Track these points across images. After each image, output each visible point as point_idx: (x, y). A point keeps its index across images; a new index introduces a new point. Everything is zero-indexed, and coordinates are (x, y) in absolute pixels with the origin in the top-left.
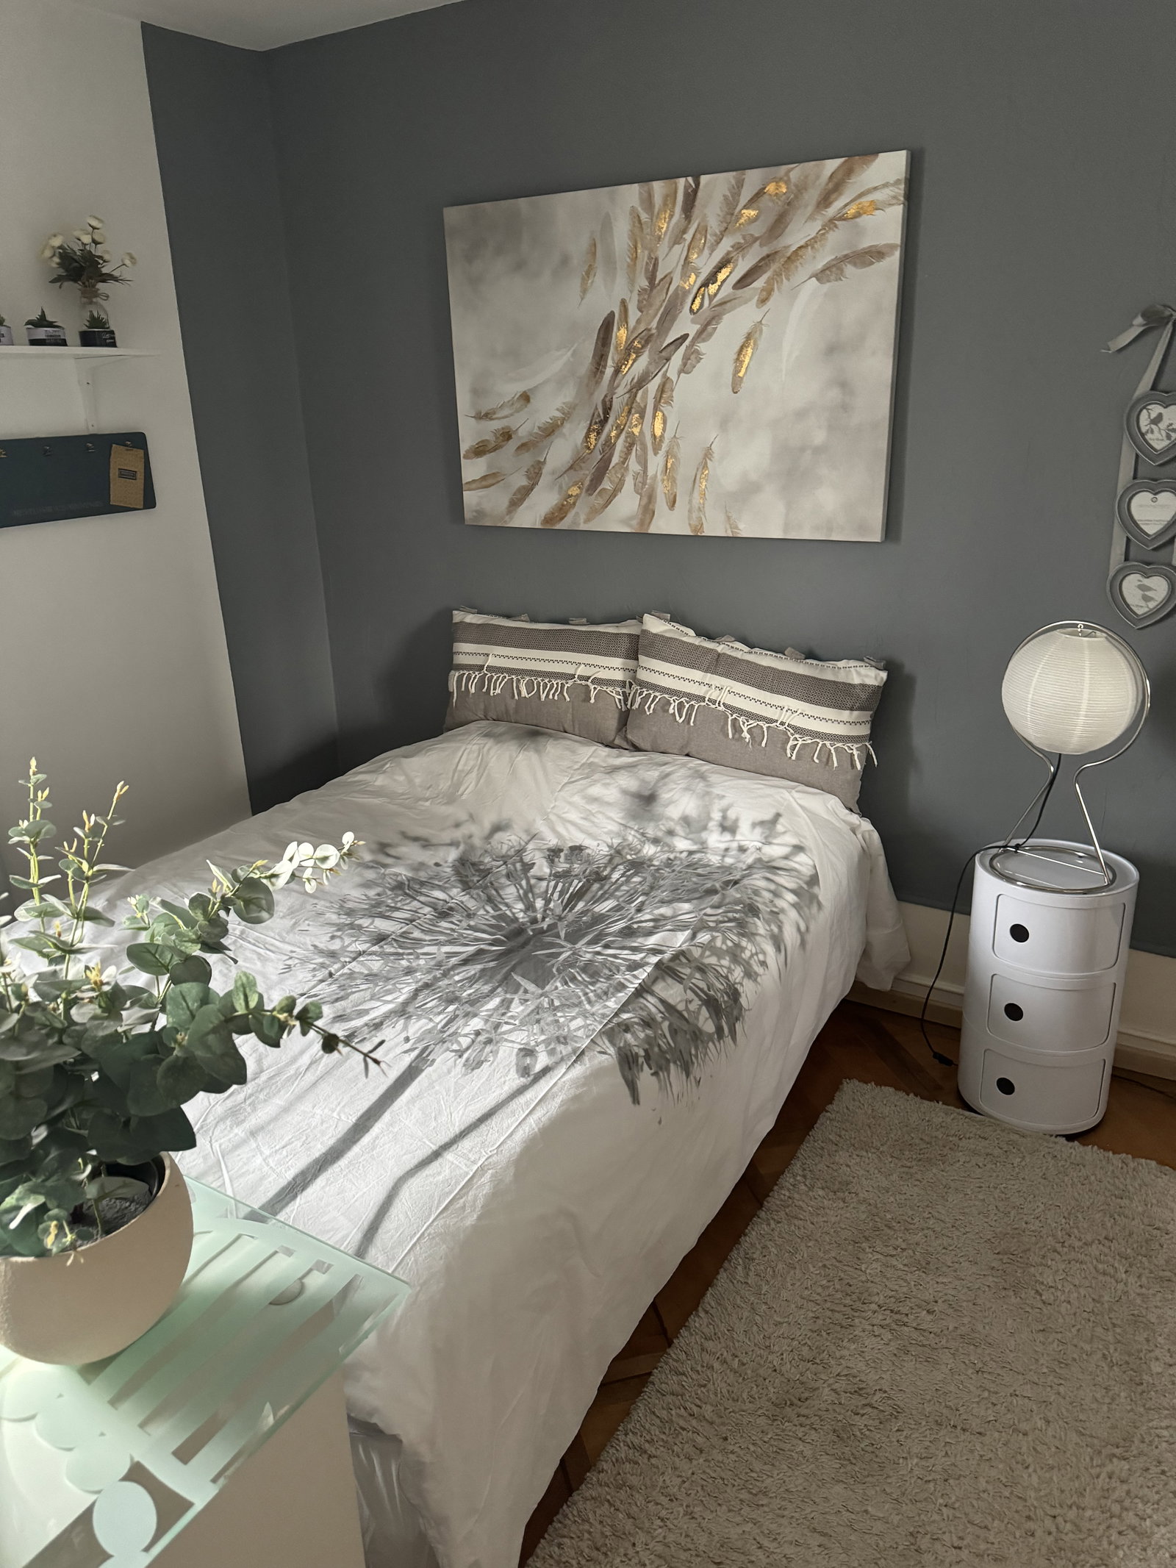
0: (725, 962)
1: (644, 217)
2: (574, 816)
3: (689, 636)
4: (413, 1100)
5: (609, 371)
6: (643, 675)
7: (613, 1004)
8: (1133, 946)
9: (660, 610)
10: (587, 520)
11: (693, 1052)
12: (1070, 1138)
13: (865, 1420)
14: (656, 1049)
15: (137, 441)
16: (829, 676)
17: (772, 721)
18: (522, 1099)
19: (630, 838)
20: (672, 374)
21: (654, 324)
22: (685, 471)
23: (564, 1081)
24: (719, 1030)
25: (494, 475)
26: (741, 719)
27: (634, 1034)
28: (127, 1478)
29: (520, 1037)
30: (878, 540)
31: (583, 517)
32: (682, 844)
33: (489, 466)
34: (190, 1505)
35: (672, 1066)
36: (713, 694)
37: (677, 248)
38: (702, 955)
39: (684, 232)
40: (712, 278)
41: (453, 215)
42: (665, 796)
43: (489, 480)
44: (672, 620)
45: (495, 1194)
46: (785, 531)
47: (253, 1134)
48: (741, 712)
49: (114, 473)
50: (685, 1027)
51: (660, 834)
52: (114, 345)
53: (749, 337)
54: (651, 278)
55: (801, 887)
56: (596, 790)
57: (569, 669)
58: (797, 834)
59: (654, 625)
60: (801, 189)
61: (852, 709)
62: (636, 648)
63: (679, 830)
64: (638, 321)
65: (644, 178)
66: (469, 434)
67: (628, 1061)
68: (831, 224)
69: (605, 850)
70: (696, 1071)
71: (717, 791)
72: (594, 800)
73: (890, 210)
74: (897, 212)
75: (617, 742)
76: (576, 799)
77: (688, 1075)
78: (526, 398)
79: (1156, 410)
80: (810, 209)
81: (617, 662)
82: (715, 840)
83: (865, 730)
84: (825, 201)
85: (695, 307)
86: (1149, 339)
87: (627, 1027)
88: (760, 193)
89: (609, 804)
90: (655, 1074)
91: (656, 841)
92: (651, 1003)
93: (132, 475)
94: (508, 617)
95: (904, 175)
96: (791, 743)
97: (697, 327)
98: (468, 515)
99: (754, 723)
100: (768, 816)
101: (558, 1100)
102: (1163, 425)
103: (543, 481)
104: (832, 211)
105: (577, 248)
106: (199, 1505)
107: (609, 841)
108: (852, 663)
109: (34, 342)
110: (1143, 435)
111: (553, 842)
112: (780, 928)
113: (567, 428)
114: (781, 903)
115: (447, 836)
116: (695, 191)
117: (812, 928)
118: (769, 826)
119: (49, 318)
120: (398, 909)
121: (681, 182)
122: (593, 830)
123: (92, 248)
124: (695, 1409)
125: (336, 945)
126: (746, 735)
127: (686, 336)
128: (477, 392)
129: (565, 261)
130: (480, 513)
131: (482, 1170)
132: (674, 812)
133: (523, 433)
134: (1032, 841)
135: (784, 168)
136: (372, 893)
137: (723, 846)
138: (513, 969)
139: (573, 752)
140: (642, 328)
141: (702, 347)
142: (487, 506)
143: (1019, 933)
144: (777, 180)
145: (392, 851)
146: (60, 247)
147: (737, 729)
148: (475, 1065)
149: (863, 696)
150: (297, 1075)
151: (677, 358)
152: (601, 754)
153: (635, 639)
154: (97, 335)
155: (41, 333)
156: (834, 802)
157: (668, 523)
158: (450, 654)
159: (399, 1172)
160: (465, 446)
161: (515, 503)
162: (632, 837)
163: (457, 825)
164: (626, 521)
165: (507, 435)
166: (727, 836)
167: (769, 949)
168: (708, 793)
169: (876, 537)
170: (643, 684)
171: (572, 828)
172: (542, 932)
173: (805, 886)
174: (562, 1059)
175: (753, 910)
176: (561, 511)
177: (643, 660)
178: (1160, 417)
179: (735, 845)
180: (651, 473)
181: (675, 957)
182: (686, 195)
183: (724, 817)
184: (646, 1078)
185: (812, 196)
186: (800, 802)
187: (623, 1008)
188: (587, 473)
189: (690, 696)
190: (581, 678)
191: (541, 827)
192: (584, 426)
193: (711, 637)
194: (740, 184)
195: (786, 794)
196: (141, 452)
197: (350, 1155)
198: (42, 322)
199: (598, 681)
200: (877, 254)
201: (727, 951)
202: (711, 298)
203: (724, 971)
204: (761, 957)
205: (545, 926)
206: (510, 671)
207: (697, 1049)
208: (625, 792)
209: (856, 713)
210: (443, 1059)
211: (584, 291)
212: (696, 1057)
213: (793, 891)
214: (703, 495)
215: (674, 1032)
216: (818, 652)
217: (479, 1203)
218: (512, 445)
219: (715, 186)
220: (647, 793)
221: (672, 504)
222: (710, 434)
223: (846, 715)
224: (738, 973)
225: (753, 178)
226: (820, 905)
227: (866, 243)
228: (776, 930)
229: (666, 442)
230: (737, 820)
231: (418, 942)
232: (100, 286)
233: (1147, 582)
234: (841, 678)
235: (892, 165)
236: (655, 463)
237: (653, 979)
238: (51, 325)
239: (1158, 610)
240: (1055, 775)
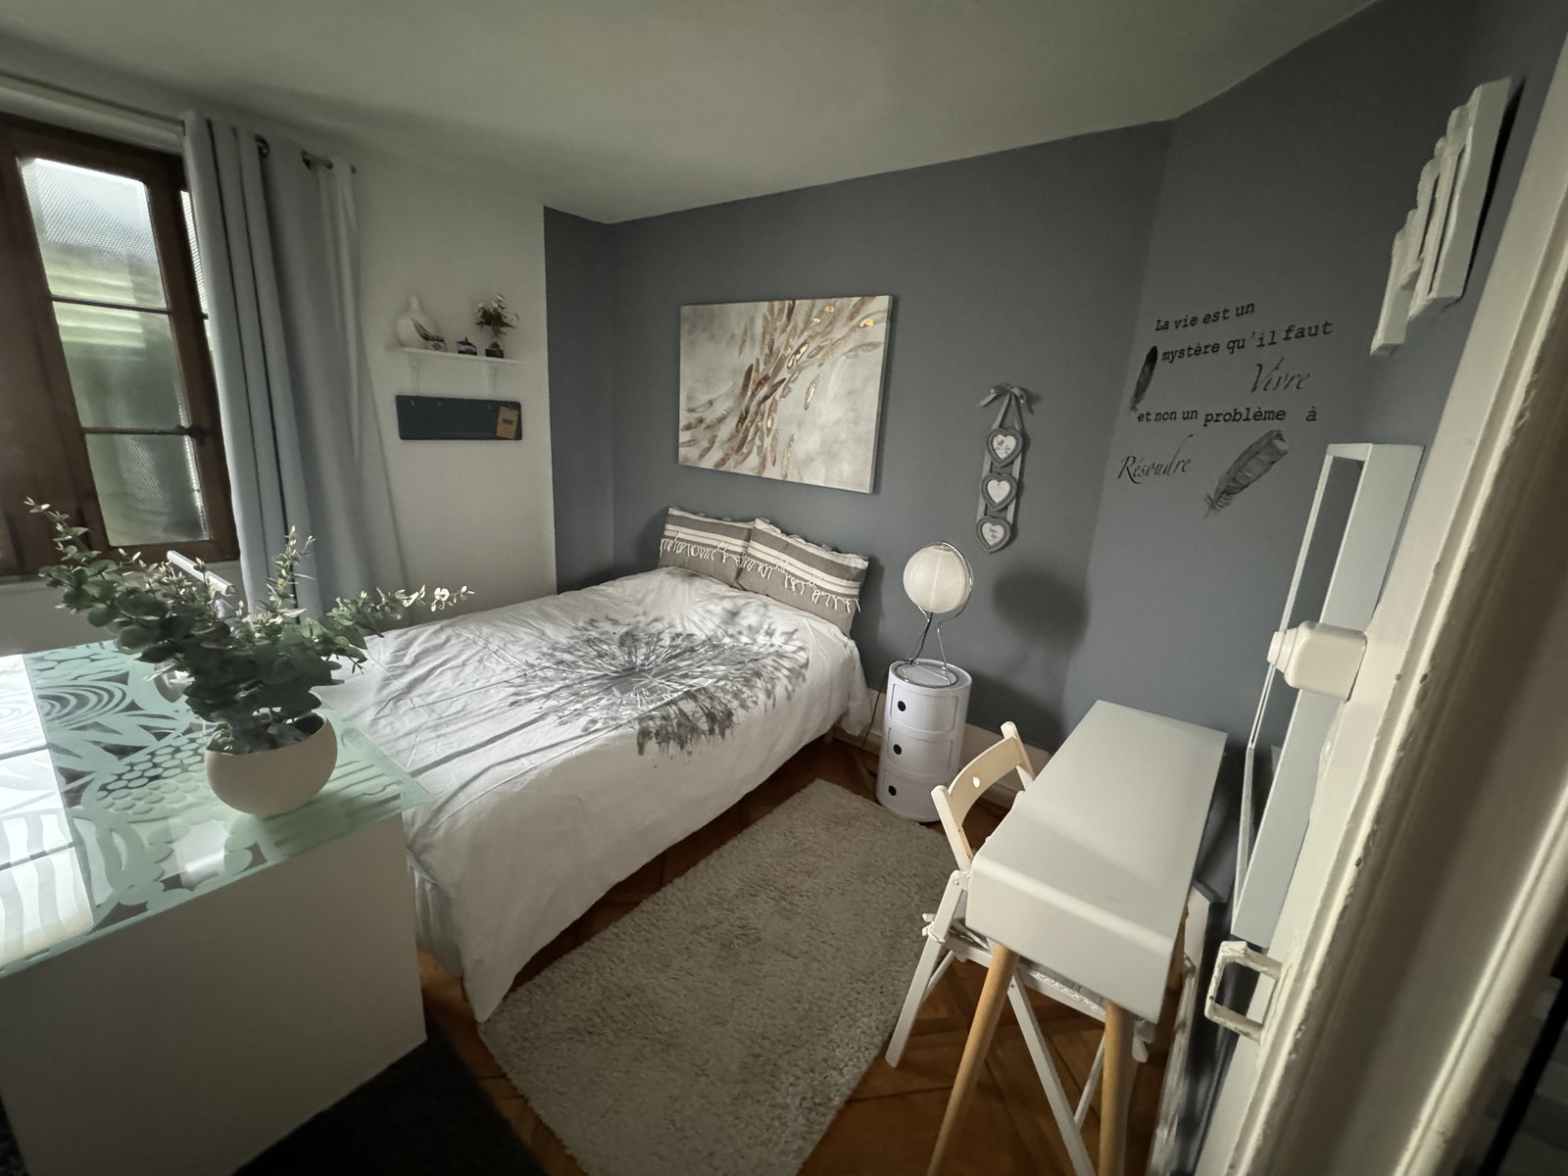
0: (728, 697)
1: (769, 318)
2: (695, 618)
3: (777, 533)
4: (521, 735)
5: (749, 393)
6: (750, 551)
7: (651, 707)
8: (967, 722)
9: (764, 517)
10: (735, 467)
11: (689, 737)
12: (922, 824)
13: (740, 942)
14: (664, 731)
15: (516, 406)
16: (840, 561)
17: (806, 581)
18: (575, 741)
19: (719, 633)
20: (777, 398)
21: (770, 372)
22: (781, 446)
23: (601, 737)
24: (712, 731)
25: (693, 440)
26: (793, 578)
27: (655, 723)
28: (249, 849)
29: (594, 715)
30: (867, 491)
31: (732, 466)
32: (744, 639)
33: (692, 435)
34: (265, 861)
35: (672, 742)
36: (781, 564)
37: (784, 335)
38: (715, 691)
39: (787, 326)
40: (798, 352)
41: (685, 310)
42: (743, 614)
43: (692, 442)
44: (770, 523)
45: (537, 779)
46: (826, 481)
47: (439, 736)
48: (793, 575)
49: (500, 420)
50: (688, 723)
51: (735, 633)
52: (502, 357)
53: (813, 382)
54: (771, 350)
55: (794, 668)
56: (711, 607)
57: (715, 543)
58: (803, 641)
59: (761, 525)
60: (839, 311)
61: (848, 580)
62: (750, 536)
63: (745, 633)
64: (764, 370)
65: (771, 299)
66: (684, 418)
67: (644, 734)
68: (853, 329)
69: (704, 637)
70: (689, 747)
71: (769, 614)
72: (709, 612)
73: (880, 324)
74: (883, 326)
75: (735, 584)
76: (700, 610)
77: (682, 748)
78: (711, 403)
79: (1000, 437)
80: (844, 320)
81: (740, 542)
82: (761, 639)
83: (855, 592)
84: (851, 318)
85: (790, 365)
86: (1001, 399)
87: (652, 718)
88: (822, 312)
89: (714, 614)
90: (659, 743)
91: (731, 636)
92: (673, 710)
93: (510, 422)
94: (695, 514)
95: (886, 308)
96: (814, 594)
97: (790, 375)
98: (680, 459)
99: (798, 581)
100: (791, 630)
101: (594, 744)
102: (1004, 445)
103: (717, 445)
104: (854, 322)
105: (739, 331)
106: (269, 864)
107: (707, 633)
108: (854, 556)
109: (461, 352)
110: (994, 450)
111: (679, 629)
112: (773, 687)
113: (728, 420)
114: (778, 674)
115: (627, 621)
116: (793, 307)
117: (797, 690)
118: (789, 635)
119: (469, 341)
120: (579, 651)
121: (787, 302)
122: (703, 627)
123: (500, 310)
124: (655, 922)
125: (536, 662)
126: (794, 588)
127: (784, 379)
128: (689, 398)
129: (733, 337)
130: (686, 459)
131: (536, 768)
132: (745, 623)
133: (708, 421)
134: (918, 660)
135: (833, 300)
136: (572, 642)
137: (764, 643)
138: (615, 685)
139: (708, 587)
140: (765, 373)
141: (791, 385)
142: (690, 455)
143: (902, 706)
144: (830, 305)
145: (595, 624)
146: (482, 308)
147: (790, 584)
148: (562, 724)
149: (855, 573)
150: (477, 715)
151: (780, 390)
152: (724, 589)
153: (750, 530)
154: (494, 352)
155: (463, 348)
156: (835, 630)
157: (772, 472)
158: (663, 529)
159: (493, 762)
160: (682, 424)
161: (702, 456)
162: (720, 633)
163: (635, 616)
164: (752, 470)
165: (701, 421)
166: (768, 638)
167: (762, 696)
168: (764, 615)
169: (867, 490)
170: (749, 555)
171: (692, 625)
172: (644, 671)
173: (797, 668)
174: (608, 727)
175: (758, 675)
176: (723, 461)
177: (753, 544)
178: (1002, 442)
179: (769, 643)
180: (765, 446)
181: (699, 690)
182: (789, 309)
183: (769, 628)
184: (652, 745)
185: (846, 314)
186: (813, 625)
187: (654, 710)
188: (736, 443)
189: (770, 564)
190: (721, 548)
191: (678, 623)
192: (736, 419)
193: (788, 534)
194: (813, 306)
195: (805, 620)
196: (516, 412)
197: (477, 751)
198: (466, 343)
199: (727, 551)
200: (874, 345)
201: (731, 692)
202: (797, 361)
203: (724, 701)
204: (754, 699)
205: (647, 668)
206: (688, 541)
207: (692, 736)
208: (724, 609)
209: (850, 582)
210: (552, 718)
211: (740, 353)
212: (691, 740)
213: (789, 670)
214: (788, 459)
215: (679, 725)
216: (841, 548)
217: (526, 783)
218: (703, 426)
219: (802, 305)
220: (735, 611)
221: (774, 463)
222: (793, 429)
223: (844, 582)
224: (735, 704)
225: (820, 303)
226: (804, 679)
227: (868, 341)
228: (769, 686)
229: (773, 431)
230: (774, 630)
231: (579, 667)
232: (503, 329)
233: (994, 528)
234: (846, 563)
235: (882, 303)
236: (768, 441)
237: (681, 698)
238: (470, 344)
239: (1000, 542)
240: (929, 624)
